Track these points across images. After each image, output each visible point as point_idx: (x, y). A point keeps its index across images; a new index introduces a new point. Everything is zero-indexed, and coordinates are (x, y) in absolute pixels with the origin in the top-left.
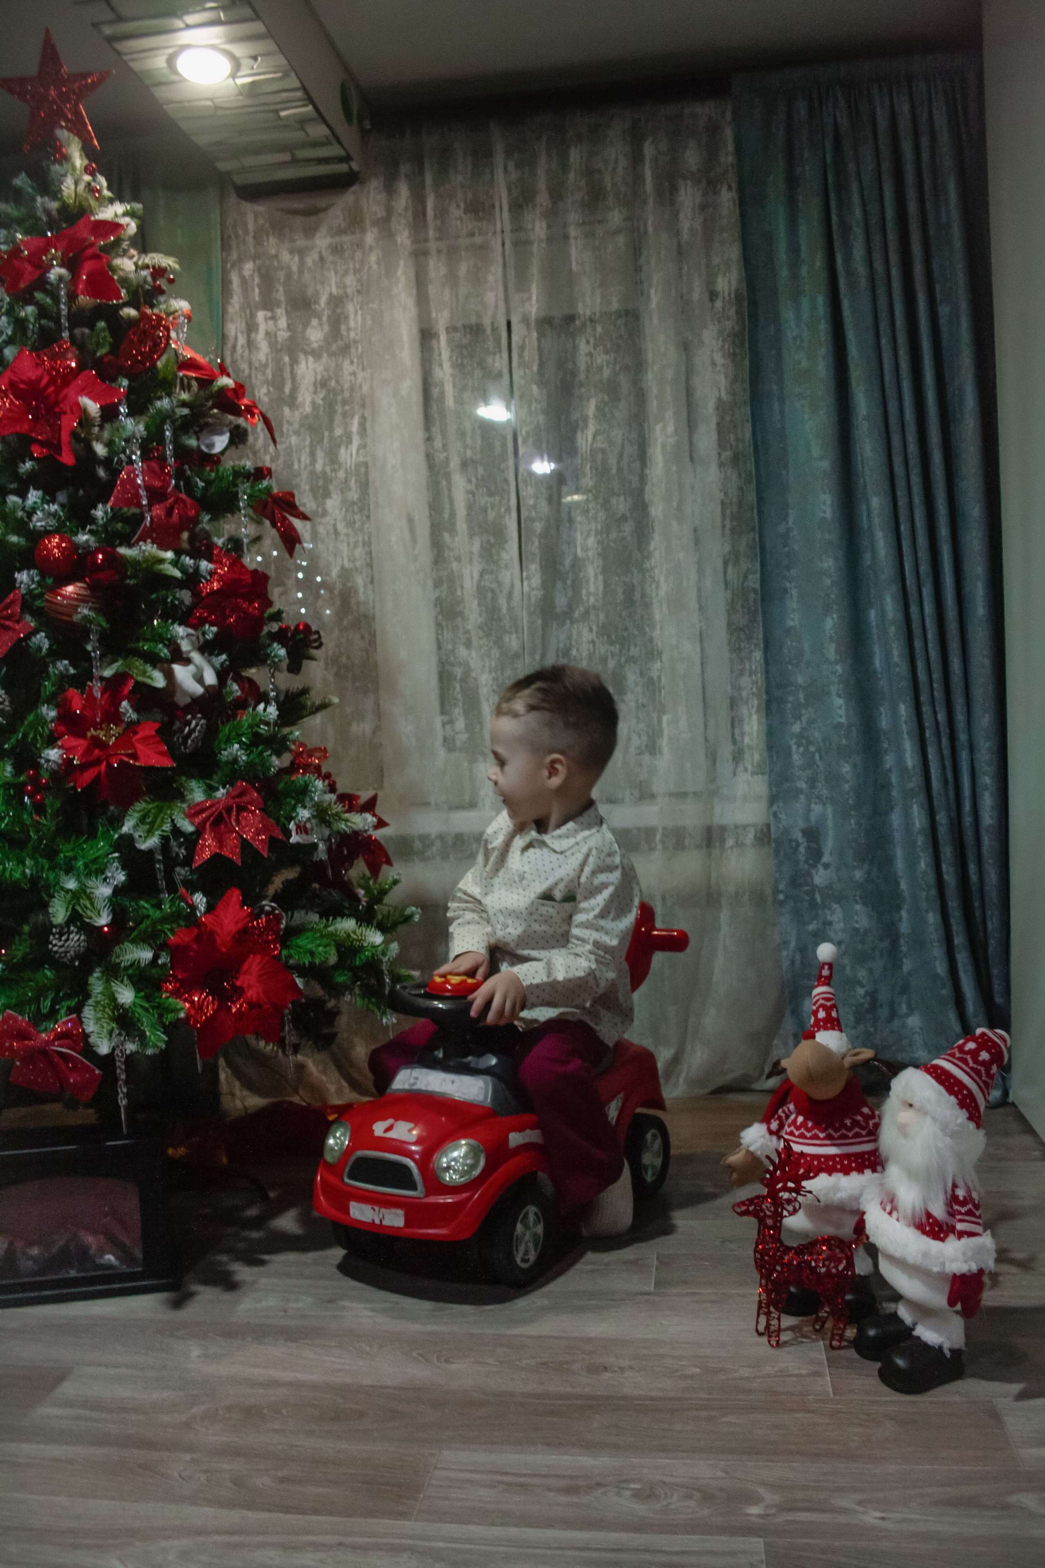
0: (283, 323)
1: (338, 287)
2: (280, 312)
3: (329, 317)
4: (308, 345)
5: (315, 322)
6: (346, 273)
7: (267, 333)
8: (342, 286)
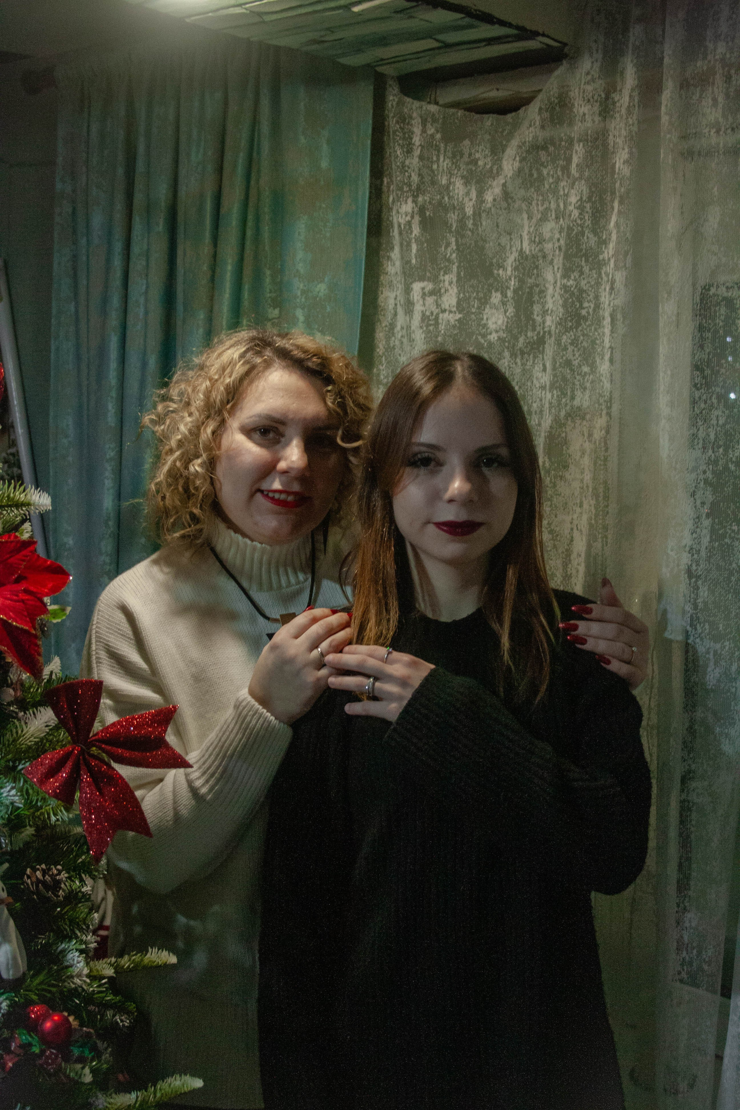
0: (450, 300)
1: (532, 241)
2: (449, 279)
3: (515, 291)
4: (484, 336)
5: (496, 298)
6: (544, 219)
7: (424, 318)
8: (538, 240)
